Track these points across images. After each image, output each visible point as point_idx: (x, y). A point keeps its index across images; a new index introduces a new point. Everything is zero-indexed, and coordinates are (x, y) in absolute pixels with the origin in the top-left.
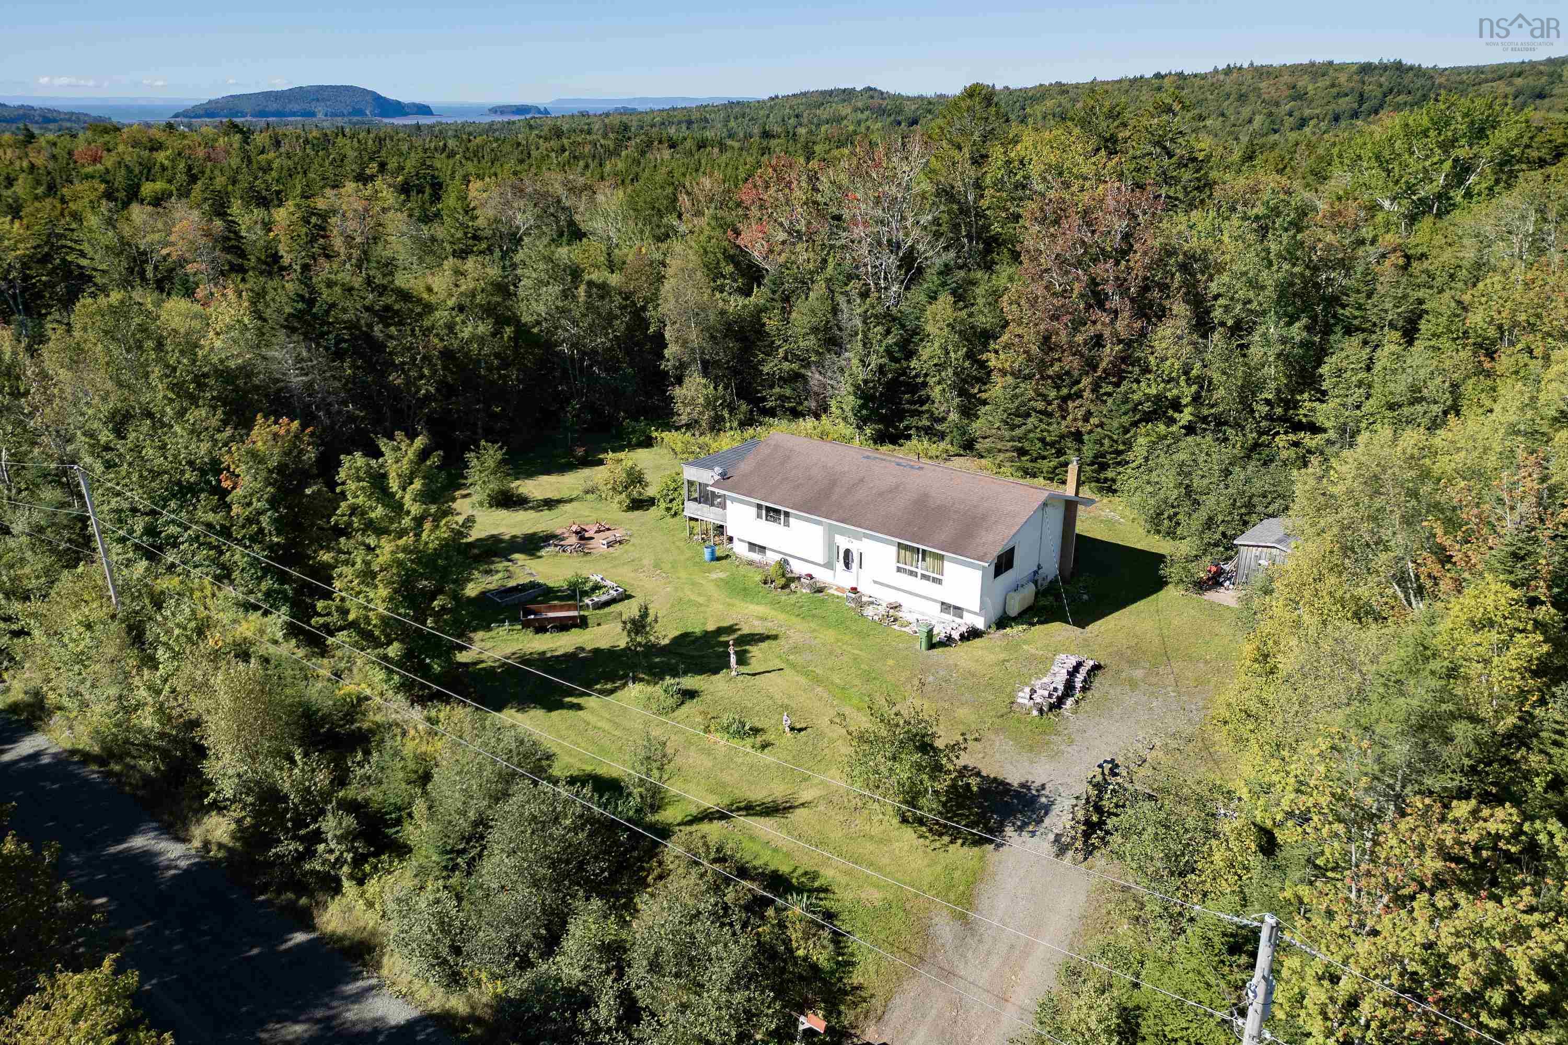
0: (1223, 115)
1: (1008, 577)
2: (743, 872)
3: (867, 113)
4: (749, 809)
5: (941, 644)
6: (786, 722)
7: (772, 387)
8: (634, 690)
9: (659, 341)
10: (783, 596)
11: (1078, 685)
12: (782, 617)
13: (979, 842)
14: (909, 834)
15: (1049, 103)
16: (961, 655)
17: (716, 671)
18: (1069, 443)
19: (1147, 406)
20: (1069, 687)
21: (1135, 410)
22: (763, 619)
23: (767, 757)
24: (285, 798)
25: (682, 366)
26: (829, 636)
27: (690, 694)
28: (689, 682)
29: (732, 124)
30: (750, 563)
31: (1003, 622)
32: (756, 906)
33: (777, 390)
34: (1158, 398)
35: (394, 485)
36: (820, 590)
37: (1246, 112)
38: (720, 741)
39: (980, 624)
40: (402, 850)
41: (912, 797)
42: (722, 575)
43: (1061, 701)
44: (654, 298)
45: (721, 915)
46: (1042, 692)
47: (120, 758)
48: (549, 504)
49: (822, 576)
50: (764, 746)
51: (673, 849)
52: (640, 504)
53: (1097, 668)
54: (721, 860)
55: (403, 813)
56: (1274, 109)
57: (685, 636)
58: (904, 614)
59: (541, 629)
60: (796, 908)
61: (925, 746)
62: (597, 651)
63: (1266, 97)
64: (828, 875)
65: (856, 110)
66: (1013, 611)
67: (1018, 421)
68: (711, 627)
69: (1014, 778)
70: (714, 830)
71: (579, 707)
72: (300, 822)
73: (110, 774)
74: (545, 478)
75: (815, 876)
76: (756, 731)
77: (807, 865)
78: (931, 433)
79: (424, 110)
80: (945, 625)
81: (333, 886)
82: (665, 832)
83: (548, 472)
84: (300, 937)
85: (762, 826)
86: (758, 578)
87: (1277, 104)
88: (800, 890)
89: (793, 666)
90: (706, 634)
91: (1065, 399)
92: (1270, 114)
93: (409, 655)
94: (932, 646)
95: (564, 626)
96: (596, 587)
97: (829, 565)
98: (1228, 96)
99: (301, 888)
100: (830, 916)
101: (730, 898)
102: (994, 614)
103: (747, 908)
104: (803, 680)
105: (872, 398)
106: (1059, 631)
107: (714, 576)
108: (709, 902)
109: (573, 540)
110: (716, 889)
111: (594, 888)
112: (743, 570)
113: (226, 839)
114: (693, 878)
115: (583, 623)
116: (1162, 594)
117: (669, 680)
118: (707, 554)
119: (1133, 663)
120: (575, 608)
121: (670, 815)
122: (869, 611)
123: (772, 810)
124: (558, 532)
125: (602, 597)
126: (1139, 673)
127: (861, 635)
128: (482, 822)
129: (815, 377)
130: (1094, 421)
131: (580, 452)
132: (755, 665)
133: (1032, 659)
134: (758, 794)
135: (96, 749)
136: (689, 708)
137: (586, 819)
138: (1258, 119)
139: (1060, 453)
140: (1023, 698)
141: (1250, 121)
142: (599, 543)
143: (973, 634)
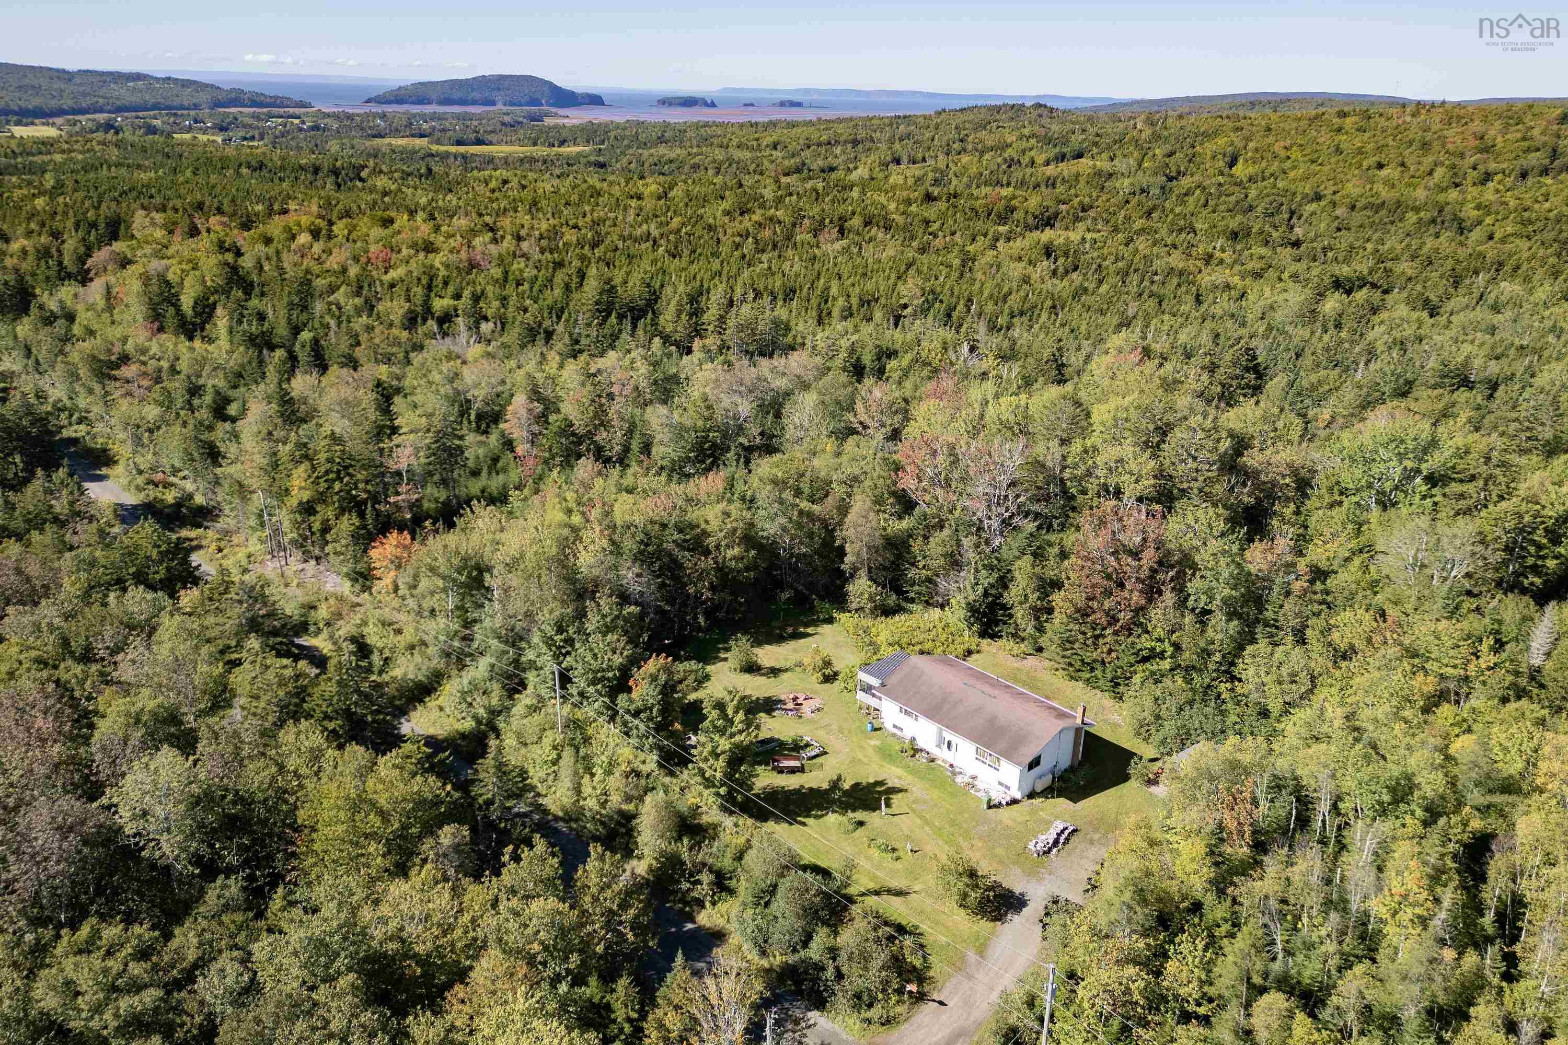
0: (1403, 164)
1: (1037, 771)
2: (886, 923)
3: (1033, 141)
4: (889, 892)
5: (995, 806)
6: (909, 847)
7: (912, 585)
8: (832, 818)
9: (841, 552)
10: (911, 762)
11: (1062, 840)
12: (910, 777)
13: (995, 919)
14: (962, 911)
15: (1221, 141)
16: (1005, 814)
17: (874, 810)
18: (1097, 665)
19: (1145, 653)
20: (1056, 842)
21: (1137, 654)
22: (900, 778)
23: (898, 865)
24: (684, 863)
25: (855, 569)
26: (935, 794)
27: (861, 824)
28: (860, 815)
29: (897, 146)
30: (894, 735)
31: (1031, 795)
32: (891, 939)
33: (916, 588)
34: (1153, 649)
35: (730, 712)
36: (933, 760)
37: (1428, 160)
38: (875, 853)
39: (1018, 796)
40: (731, 892)
41: (965, 896)
42: (878, 743)
43: (1050, 850)
44: (841, 523)
45: (878, 941)
46: (1040, 845)
47: (576, 820)
48: (775, 672)
49: (935, 751)
50: (898, 859)
51: (855, 909)
52: (829, 679)
53: (1075, 831)
54: (877, 917)
55: (733, 874)
56: (1457, 161)
57: (857, 784)
58: (979, 784)
59: (781, 771)
60: (908, 941)
61: (972, 874)
62: (811, 789)
63: (1450, 147)
64: (924, 927)
65: (1021, 138)
66: (1038, 790)
67: (1068, 646)
68: (871, 781)
69: (1017, 890)
70: (871, 900)
71: (804, 824)
72: (691, 875)
73: (571, 829)
74: (768, 647)
75: (917, 927)
76: (894, 850)
77: (914, 922)
78: (1016, 636)
79: (595, 100)
80: (998, 796)
81: (701, 904)
82: (851, 900)
83: (770, 643)
84: (690, 926)
85: (896, 901)
86: (898, 748)
87: (1462, 156)
88: (910, 933)
89: (914, 811)
90: (869, 784)
91: (1097, 637)
92: (1454, 166)
93: (729, 793)
94: (990, 807)
95: (793, 771)
96: (807, 745)
97: (939, 746)
98: (1411, 143)
99: (686, 903)
100: (922, 946)
101: (880, 933)
102: (1027, 792)
103: (888, 939)
104: (919, 821)
105: (977, 611)
106: (1062, 803)
107: (872, 743)
108: (871, 935)
109: (790, 705)
110: (875, 929)
111: (825, 923)
112: (890, 740)
113: (643, 873)
114: (865, 923)
115: (802, 770)
116: (1127, 784)
117: (850, 814)
118: (869, 727)
119: (1096, 830)
120: (797, 759)
121: (852, 890)
122: (959, 779)
123: (899, 893)
124: (782, 697)
125: (810, 752)
126: (1097, 836)
127: (952, 795)
128: (775, 886)
129: (942, 584)
130: (1114, 655)
131: (790, 630)
132: (894, 810)
133: (1043, 820)
134: (895, 884)
135: (560, 814)
136: (860, 831)
137: (820, 892)
138: (1439, 172)
139: (1092, 670)
140: (1031, 846)
141: (1430, 173)
142: (807, 708)
143: (1014, 802)
